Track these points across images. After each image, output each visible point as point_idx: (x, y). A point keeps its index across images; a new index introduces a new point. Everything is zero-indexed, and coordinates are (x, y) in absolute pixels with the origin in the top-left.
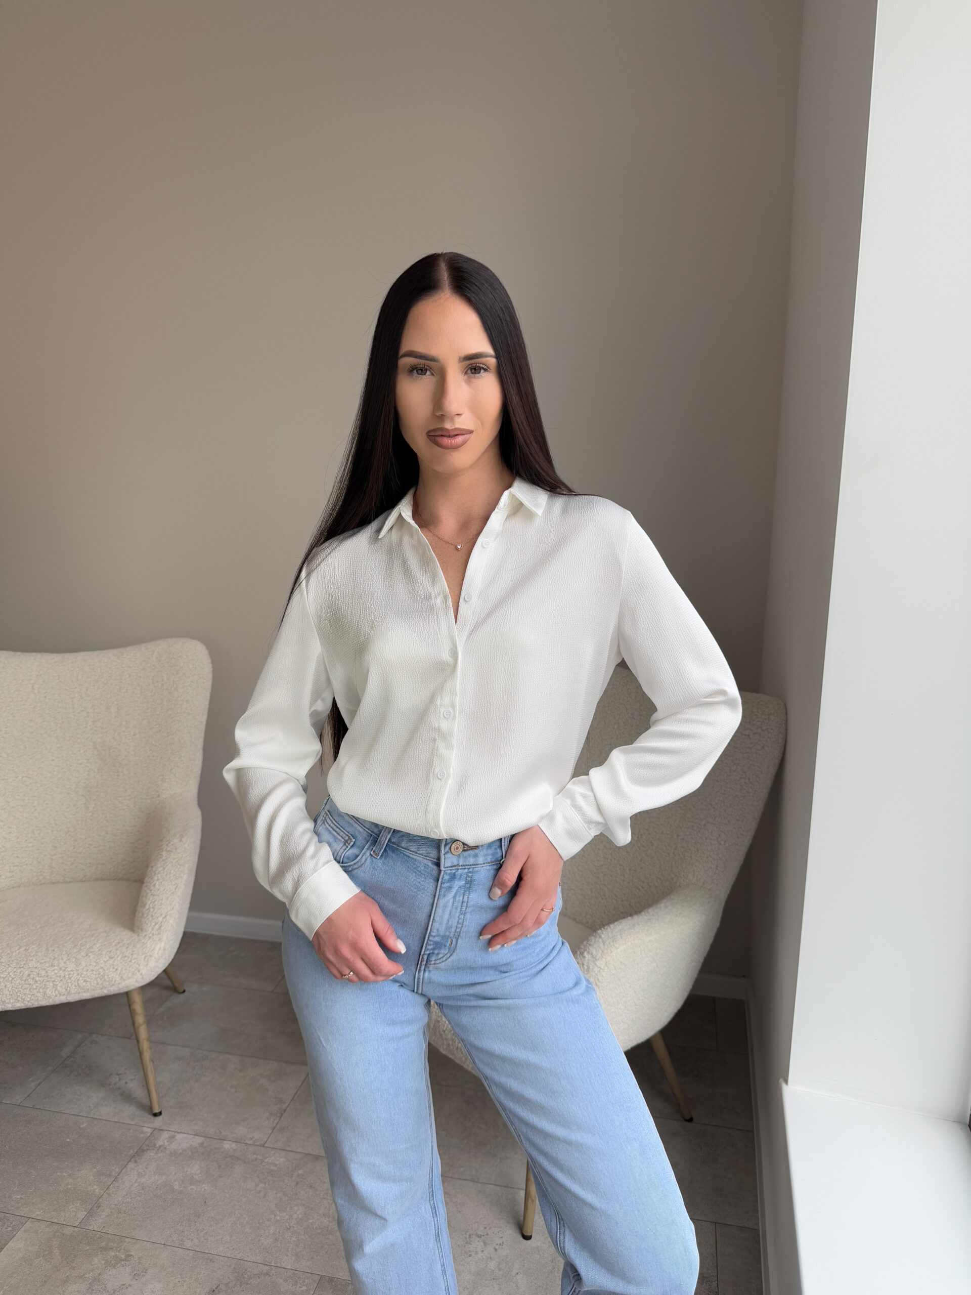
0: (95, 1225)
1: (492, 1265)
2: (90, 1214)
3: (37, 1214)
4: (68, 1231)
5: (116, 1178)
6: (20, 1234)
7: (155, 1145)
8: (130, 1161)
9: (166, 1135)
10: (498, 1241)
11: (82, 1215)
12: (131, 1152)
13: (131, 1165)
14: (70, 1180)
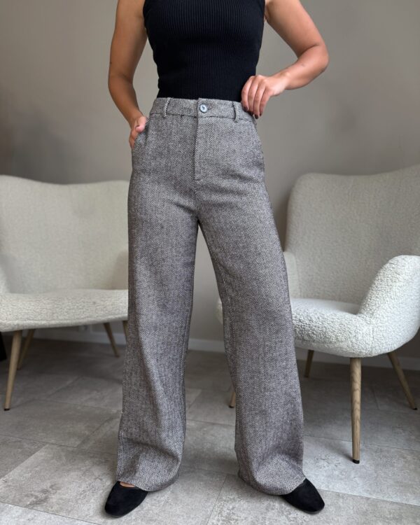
0: (86, 447)
1: (337, 473)
2: (84, 442)
3: (53, 441)
4: (70, 449)
5: (98, 429)
6: (43, 449)
10: (335, 462)
11: (78, 443)
13: (106, 424)
14: (71, 429)
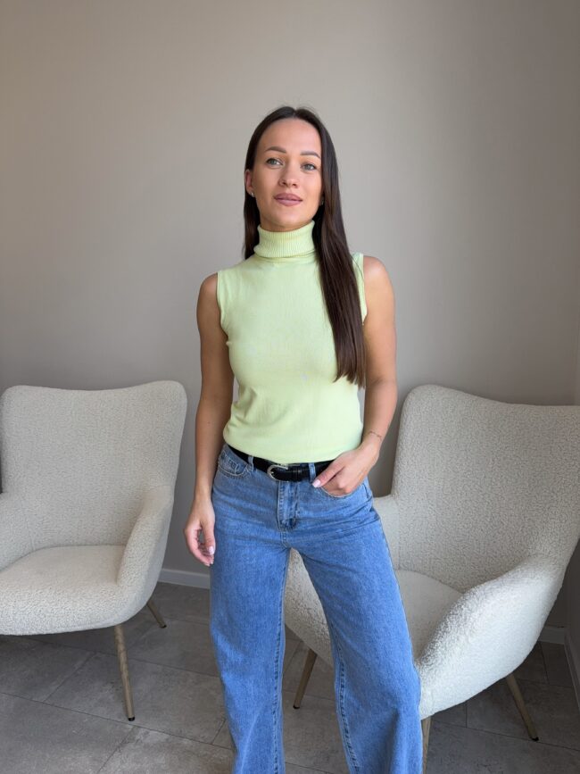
5: (105, 764)
7: (134, 739)
8: (116, 750)
9: (142, 731)
12: (117, 744)
14: (73, 764)
